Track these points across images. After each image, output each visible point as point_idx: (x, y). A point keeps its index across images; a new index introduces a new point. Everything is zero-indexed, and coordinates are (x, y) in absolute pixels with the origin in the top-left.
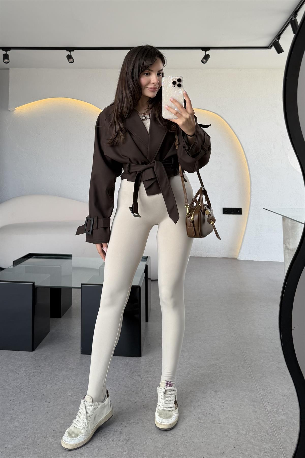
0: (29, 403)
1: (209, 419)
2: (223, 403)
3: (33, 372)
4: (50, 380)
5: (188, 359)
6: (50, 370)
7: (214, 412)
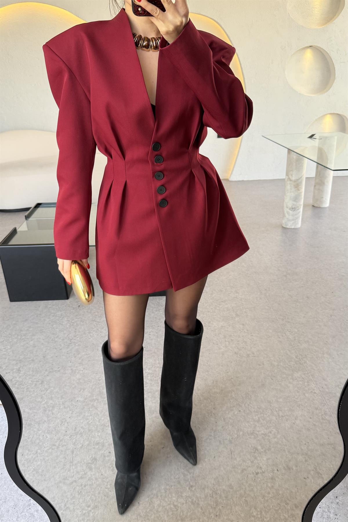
0: (83, 353)
1: (244, 353)
2: (252, 335)
3: (76, 322)
4: (94, 328)
5: (211, 294)
6: (91, 317)
7: (247, 345)
